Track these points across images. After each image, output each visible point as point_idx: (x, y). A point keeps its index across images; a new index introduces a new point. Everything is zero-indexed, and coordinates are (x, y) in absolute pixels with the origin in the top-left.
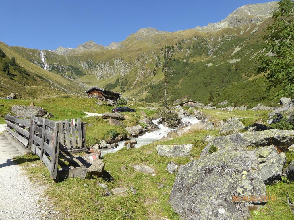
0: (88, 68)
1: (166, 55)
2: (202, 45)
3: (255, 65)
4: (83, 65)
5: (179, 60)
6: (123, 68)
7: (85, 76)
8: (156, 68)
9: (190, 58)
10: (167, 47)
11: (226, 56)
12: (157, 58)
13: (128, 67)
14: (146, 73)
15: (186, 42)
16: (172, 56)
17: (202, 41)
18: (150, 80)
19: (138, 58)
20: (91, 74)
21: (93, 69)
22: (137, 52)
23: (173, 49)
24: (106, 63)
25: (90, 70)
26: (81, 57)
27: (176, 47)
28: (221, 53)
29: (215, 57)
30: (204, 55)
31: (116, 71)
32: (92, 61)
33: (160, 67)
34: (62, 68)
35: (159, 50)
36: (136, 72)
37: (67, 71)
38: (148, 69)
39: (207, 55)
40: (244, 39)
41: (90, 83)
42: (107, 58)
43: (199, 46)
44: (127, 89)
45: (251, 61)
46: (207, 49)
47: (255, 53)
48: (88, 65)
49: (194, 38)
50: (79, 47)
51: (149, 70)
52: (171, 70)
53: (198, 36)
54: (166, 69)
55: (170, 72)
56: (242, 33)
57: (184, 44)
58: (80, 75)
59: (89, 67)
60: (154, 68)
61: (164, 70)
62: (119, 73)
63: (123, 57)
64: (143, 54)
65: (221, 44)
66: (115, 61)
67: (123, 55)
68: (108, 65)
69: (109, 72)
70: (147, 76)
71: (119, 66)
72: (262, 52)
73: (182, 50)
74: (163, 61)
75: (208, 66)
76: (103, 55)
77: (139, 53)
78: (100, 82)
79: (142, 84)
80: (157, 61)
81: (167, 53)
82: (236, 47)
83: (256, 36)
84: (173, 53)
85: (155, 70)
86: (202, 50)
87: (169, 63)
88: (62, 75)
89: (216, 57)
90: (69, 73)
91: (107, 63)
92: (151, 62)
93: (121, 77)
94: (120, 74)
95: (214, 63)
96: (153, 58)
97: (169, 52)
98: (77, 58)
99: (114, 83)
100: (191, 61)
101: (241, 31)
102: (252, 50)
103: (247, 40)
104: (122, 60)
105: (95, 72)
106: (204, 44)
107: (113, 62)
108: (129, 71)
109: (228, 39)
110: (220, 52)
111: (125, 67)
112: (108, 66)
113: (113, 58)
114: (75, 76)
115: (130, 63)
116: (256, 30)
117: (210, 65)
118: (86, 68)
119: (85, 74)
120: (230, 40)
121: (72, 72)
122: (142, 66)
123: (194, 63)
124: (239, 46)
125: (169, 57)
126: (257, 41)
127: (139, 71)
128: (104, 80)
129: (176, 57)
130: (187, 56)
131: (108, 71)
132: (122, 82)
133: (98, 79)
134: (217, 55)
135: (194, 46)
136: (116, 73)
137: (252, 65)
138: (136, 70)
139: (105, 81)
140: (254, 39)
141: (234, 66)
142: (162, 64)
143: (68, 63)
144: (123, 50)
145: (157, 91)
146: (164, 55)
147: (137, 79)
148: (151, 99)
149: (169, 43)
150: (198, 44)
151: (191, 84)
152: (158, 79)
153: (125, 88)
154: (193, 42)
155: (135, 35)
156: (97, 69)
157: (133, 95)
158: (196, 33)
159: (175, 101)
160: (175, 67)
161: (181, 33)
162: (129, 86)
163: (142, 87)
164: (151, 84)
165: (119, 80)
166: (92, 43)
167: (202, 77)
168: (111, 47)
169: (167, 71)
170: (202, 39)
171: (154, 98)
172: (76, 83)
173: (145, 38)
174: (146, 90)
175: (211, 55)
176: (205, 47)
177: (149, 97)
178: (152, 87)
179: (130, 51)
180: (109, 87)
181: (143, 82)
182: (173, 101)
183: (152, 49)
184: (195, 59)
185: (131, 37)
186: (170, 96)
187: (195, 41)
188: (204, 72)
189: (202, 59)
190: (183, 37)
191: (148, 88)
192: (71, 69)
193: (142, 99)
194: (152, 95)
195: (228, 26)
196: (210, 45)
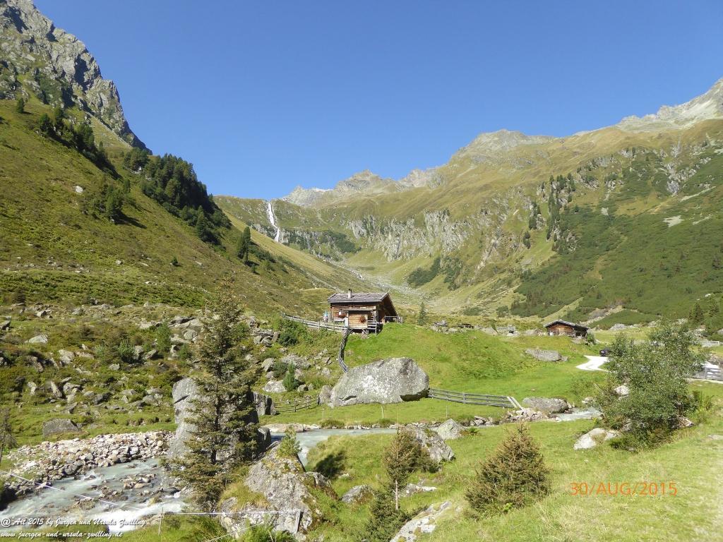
0: (365, 235)
1: (556, 200)
2: (649, 169)
4: (354, 229)
5: (588, 209)
6: (448, 233)
7: (360, 252)
8: (531, 232)
9: (616, 203)
10: (555, 178)
11: (718, 196)
12: (531, 207)
13: (462, 231)
14: (506, 245)
15: (603, 164)
16: (569, 202)
17: (647, 160)
18: (517, 261)
19: (483, 208)
20: (372, 249)
21: (377, 237)
22: (480, 194)
23: (572, 183)
24: (408, 223)
25: (370, 239)
26: (349, 211)
27: (578, 179)
28: (704, 188)
29: (686, 198)
30: (654, 193)
31: (432, 240)
32: (374, 219)
33: (540, 228)
34: (311, 236)
35: (534, 186)
36: (481, 242)
37: (322, 242)
38: (511, 234)
39: (664, 193)
41: (372, 269)
42: (407, 210)
43: (641, 172)
44: (463, 283)
46: (663, 180)
48: (366, 228)
49: (624, 153)
51: (514, 237)
52: (570, 235)
53: (635, 147)
54: (556, 232)
55: (568, 241)
57: (600, 170)
58: (350, 251)
59: (368, 232)
60: (525, 231)
61: (552, 235)
62: (439, 245)
63: (446, 206)
64: (496, 197)
65: (701, 165)
66: (427, 217)
67: (446, 202)
68: (412, 227)
69: (415, 242)
70: (508, 249)
71: (437, 229)
73: (595, 183)
74: (546, 214)
75: (670, 225)
77: (484, 196)
78: (395, 267)
79: (497, 269)
80: (532, 215)
81: (557, 194)
84: (572, 193)
85: (528, 236)
86: (649, 182)
87: (564, 219)
88: (311, 252)
89: (691, 199)
90: (326, 247)
91: (410, 222)
92: (516, 217)
93: (445, 255)
94: (441, 248)
95: (685, 215)
96: (521, 207)
97: (563, 191)
98: (341, 213)
99: (428, 268)
100: (622, 210)
104: (444, 213)
105: (382, 243)
106: (652, 165)
107: (423, 218)
108: (465, 239)
109: (719, 150)
111: (453, 230)
112: (412, 230)
113: (422, 208)
114: (338, 253)
115: (466, 221)
117: (675, 220)
118: (362, 236)
119: (360, 249)
121: (332, 246)
122: (496, 227)
123: (629, 217)
125: (563, 204)
127: (488, 239)
128: (404, 261)
129: (579, 202)
130: (610, 199)
131: (412, 240)
132: (448, 266)
133: (390, 259)
135: (625, 173)
136: (432, 245)
138: (480, 236)
139: (406, 264)
142: (544, 219)
143: (322, 225)
144: (444, 189)
145: (542, 287)
146: (548, 198)
147: (484, 259)
148: (526, 306)
149: (560, 169)
150: (638, 168)
151: (628, 270)
152: (539, 256)
153: (458, 281)
154: (622, 162)
155: (470, 151)
156: (385, 237)
157: (479, 296)
158: (628, 138)
159: (590, 314)
160: (580, 226)
161: (587, 141)
162: (466, 275)
163: (497, 276)
164: (521, 270)
165: (441, 261)
166: (368, 175)
167: (656, 254)
168: (409, 181)
169: (558, 237)
170: (648, 154)
171: (536, 305)
172: (343, 270)
173: (495, 156)
174: (509, 284)
175: (674, 194)
176: (658, 175)
177: (521, 302)
178: (526, 277)
179: (463, 192)
180: (418, 278)
181: (500, 264)
182: (584, 312)
183: (517, 184)
184: (631, 205)
185: (460, 156)
186: (577, 301)
187: (627, 160)
188: (660, 241)
189: (652, 206)
190: (594, 150)
191: (515, 281)
192: (328, 237)
193: (505, 309)
194: (530, 297)
195: (718, 111)
196: (670, 168)
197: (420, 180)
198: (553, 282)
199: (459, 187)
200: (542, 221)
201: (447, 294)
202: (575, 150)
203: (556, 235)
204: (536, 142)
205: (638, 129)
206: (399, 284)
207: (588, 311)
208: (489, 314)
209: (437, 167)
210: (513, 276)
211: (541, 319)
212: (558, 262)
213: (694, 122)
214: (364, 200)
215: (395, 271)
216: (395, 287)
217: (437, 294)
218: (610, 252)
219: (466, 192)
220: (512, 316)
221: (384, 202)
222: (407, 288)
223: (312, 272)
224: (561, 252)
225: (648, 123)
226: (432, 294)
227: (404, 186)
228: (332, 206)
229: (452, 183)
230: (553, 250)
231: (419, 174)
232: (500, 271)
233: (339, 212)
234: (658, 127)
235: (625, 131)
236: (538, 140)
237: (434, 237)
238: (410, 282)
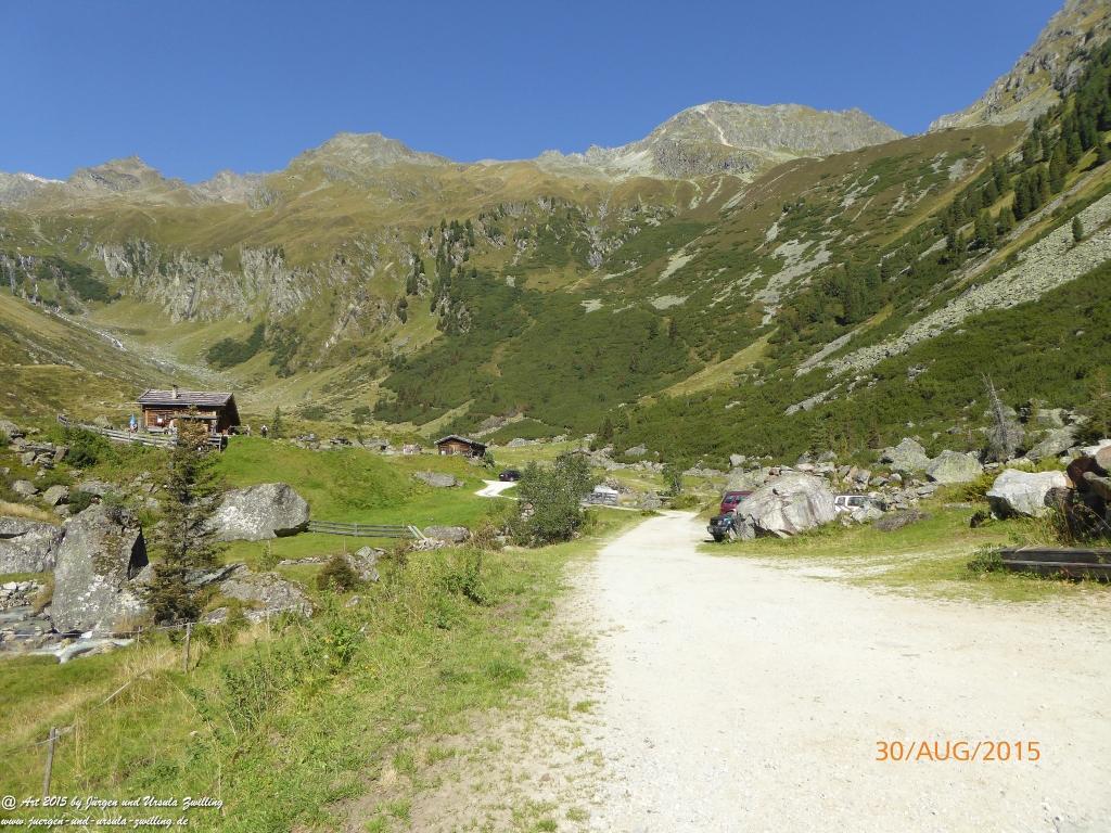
0: (129, 274)
1: (447, 256)
2: (569, 230)
3: (724, 325)
4: (109, 261)
5: (489, 275)
6: (281, 286)
7: (119, 303)
8: (409, 298)
9: (526, 271)
10: (448, 223)
11: (643, 280)
12: (412, 261)
13: (303, 286)
14: (371, 314)
15: (515, 214)
16: (464, 261)
17: (569, 218)
18: (386, 341)
19: (340, 254)
20: (142, 298)
21: (153, 278)
22: (334, 230)
23: (470, 235)
24: (211, 261)
25: (137, 281)
26: (99, 227)
27: (479, 229)
28: (629, 266)
29: (609, 276)
30: (573, 264)
31: (251, 294)
32: (147, 246)
33: (422, 294)
34: (19, 264)
35: (417, 230)
36: (333, 305)
37: (40, 277)
38: (379, 299)
39: (584, 266)
40: (699, 229)
41: (141, 333)
42: (211, 239)
43: (560, 233)
44: (301, 367)
45: (714, 311)
46: (585, 247)
47: (727, 282)
48: (131, 261)
49: (541, 202)
50: (78, 180)
51: (383, 303)
52: (463, 309)
53: (556, 197)
54: (444, 302)
55: (459, 317)
56: (694, 205)
57: (509, 221)
58: (98, 299)
59: (135, 269)
60: (400, 295)
61: (439, 306)
62: (264, 304)
63: (279, 241)
64: (359, 238)
65: (629, 236)
66: (245, 257)
67: (280, 235)
68: (219, 269)
69: (223, 294)
70: (373, 321)
71: (261, 277)
72: (748, 283)
73: (501, 239)
74: (432, 275)
75: (588, 310)
76: (193, 223)
77: (342, 234)
78: (185, 333)
79: (355, 350)
80: (412, 273)
81: (449, 247)
82: (674, 252)
83: (734, 223)
84: (470, 249)
85: (404, 305)
86: (568, 249)
87: (457, 286)
88: (16, 294)
89: (614, 278)
90: (48, 287)
91: (215, 261)
92: (388, 274)
93: (273, 321)
94: (267, 309)
95: (606, 300)
96: (397, 259)
97: (457, 244)
98: (82, 230)
99: (243, 340)
100: (533, 282)
101: (691, 198)
102: (721, 270)
103: (708, 231)
104: (275, 252)
105: (160, 289)
106: (574, 226)
107: (237, 256)
108: (306, 298)
109: (651, 220)
110: (627, 262)
111: (288, 282)
112: (217, 273)
113: (237, 240)
114: (74, 300)
115: (310, 271)
116: (735, 202)
117: (594, 305)
118: (123, 273)
119: (118, 297)
120: (658, 224)
121: (62, 286)
122: (357, 285)
123: (541, 292)
124: (683, 250)
125: (457, 263)
126: (737, 245)
127: (344, 302)
128: (200, 324)
129: (478, 263)
130: (518, 265)
131: (217, 291)
132: (278, 339)
133: (175, 319)
134: (617, 272)
135: (540, 230)
136: (252, 302)
137: (716, 323)
138: (332, 297)
139: (205, 330)
140: (727, 233)
141: (667, 320)
142: (429, 283)
143: (41, 246)
144: (276, 213)
145: (419, 382)
146: (437, 250)
147: (337, 332)
148: (396, 407)
149: (455, 211)
150: (556, 227)
151: (535, 366)
152: (417, 336)
153: (293, 363)
154: (538, 215)
155: (321, 158)
156: (168, 281)
157: (326, 389)
158: (547, 183)
159: (483, 423)
160: (477, 300)
161: (495, 176)
162: (306, 355)
163: (356, 361)
164: (392, 354)
165: (267, 329)
166: (137, 167)
167: (568, 348)
168: (214, 189)
169: (447, 310)
170: (570, 210)
171: (410, 406)
172: (85, 331)
173: (362, 174)
174: (373, 374)
175: (597, 269)
176: (579, 240)
177: (388, 401)
178: (398, 365)
179: (307, 222)
180: (225, 355)
181: (360, 343)
182: (474, 420)
183: (392, 224)
184: (544, 276)
185: (306, 163)
186: (467, 405)
187: (545, 212)
188: (575, 331)
189: (568, 281)
190: (503, 191)
191: (381, 370)
192: (55, 270)
193: (366, 410)
194: (402, 396)
195: (654, 168)
196: (594, 233)
197: (233, 191)
198: (435, 375)
199: (301, 214)
200: (425, 284)
201: (274, 382)
202: (478, 186)
203: (443, 308)
204: (423, 162)
205: (560, 171)
206: (192, 362)
207: (480, 419)
208: (341, 418)
209: (265, 174)
210: (378, 364)
211: (416, 428)
212: (444, 347)
213: (628, 175)
214: (130, 212)
215: (185, 339)
216: (183, 367)
217: (257, 382)
218: (513, 339)
219: (312, 224)
220: (375, 422)
221: (167, 220)
222: (204, 370)
223: (24, 332)
224: (448, 332)
225: (574, 165)
226: (249, 382)
227: (204, 197)
228: (64, 212)
229: (290, 206)
230: (438, 328)
231: (232, 178)
232: (362, 352)
233: (78, 225)
234: (585, 173)
235: (543, 170)
236: (427, 161)
237: (256, 290)
238: (211, 360)
